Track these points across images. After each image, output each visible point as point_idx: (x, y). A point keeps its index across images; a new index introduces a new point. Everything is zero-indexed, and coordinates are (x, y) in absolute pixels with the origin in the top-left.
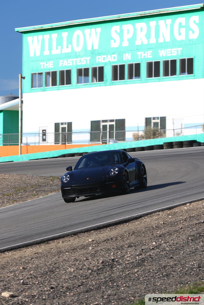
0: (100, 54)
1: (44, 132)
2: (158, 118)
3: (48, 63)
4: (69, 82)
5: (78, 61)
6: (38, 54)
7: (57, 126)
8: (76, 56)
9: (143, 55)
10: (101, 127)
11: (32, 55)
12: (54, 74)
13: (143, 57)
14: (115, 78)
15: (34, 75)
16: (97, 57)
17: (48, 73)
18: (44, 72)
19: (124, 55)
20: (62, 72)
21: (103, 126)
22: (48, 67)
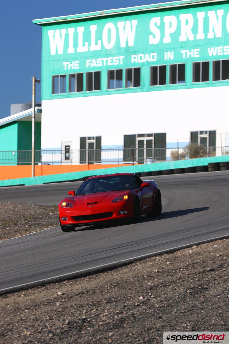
0: (136, 52)
1: (67, 148)
2: (206, 132)
3: (73, 62)
4: (98, 87)
5: (109, 61)
6: (60, 52)
7: (83, 140)
8: (106, 54)
9: (189, 54)
10: (137, 143)
11: (53, 53)
12: (80, 76)
13: (188, 57)
14: (154, 82)
15: (55, 78)
16: (133, 56)
17: (72, 76)
18: (67, 74)
19: (165, 53)
20: (89, 75)
21: (139, 141)
22: (73, 68)
